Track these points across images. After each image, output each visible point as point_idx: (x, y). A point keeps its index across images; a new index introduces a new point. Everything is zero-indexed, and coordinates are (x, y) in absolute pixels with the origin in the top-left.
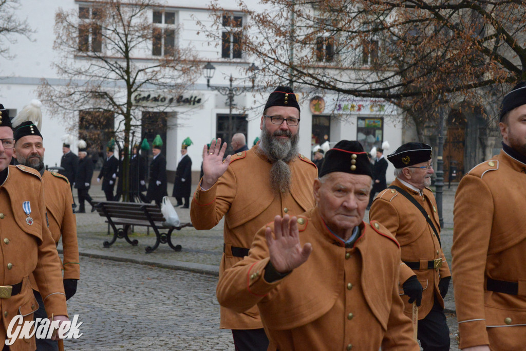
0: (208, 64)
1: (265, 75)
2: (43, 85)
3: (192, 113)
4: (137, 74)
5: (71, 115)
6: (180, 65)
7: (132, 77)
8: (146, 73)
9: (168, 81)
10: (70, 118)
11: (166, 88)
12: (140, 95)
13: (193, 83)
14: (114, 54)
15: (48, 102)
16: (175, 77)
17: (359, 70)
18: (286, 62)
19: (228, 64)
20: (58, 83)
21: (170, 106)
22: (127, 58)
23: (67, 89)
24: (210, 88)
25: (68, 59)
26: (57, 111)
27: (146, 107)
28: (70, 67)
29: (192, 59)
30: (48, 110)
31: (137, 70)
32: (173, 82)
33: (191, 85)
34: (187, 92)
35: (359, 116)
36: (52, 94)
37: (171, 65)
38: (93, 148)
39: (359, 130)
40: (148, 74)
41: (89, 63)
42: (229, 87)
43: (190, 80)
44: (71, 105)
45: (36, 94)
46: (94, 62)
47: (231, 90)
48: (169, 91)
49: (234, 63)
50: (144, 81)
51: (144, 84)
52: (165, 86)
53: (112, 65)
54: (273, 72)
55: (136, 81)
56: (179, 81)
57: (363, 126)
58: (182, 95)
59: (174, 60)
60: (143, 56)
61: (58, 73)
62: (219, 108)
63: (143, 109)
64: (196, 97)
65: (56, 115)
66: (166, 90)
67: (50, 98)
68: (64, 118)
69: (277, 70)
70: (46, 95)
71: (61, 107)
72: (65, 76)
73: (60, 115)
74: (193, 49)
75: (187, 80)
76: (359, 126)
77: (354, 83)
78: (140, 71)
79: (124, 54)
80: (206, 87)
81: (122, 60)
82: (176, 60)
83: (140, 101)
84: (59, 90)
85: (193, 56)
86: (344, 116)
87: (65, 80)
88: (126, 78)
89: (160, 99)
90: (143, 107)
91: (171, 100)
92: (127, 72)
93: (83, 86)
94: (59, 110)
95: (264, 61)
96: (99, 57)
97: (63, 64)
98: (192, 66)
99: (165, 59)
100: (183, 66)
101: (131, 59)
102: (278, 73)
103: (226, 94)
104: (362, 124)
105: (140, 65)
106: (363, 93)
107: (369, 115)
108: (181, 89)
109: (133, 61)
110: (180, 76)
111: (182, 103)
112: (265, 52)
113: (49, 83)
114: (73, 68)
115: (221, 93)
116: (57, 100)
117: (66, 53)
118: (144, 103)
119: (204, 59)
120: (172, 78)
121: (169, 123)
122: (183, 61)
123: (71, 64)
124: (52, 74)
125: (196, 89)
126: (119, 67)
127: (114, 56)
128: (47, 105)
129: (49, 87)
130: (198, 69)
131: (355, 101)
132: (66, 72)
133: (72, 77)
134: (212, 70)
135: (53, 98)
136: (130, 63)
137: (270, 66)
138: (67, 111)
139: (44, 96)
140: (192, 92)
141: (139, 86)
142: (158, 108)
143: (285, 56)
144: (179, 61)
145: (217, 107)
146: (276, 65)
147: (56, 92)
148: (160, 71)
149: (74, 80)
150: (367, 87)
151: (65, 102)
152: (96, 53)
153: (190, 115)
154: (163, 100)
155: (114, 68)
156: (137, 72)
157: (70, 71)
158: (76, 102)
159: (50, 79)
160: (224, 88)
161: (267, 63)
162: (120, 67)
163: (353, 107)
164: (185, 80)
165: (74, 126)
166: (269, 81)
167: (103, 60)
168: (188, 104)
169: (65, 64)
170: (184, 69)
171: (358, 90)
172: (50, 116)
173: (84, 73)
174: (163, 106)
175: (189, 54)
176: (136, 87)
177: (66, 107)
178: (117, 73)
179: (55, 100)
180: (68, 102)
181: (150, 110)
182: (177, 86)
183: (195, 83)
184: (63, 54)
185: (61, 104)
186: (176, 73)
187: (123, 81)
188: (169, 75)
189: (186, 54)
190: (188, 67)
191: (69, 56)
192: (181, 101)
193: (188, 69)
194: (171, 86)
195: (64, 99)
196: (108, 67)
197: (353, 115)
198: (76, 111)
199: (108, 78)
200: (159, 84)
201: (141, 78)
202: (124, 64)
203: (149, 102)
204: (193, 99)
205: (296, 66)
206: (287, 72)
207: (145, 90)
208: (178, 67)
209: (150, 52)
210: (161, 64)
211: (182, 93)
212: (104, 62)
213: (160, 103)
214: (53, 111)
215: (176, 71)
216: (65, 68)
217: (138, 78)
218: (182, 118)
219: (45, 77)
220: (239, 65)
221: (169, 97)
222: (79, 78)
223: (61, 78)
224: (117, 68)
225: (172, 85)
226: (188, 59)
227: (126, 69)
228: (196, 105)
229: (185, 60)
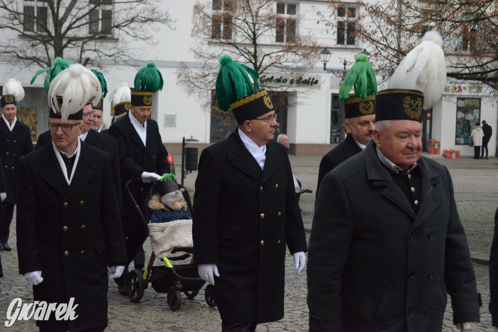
0: (324, 50)
1: (377, 60)
2: (182, 68)
3: (311, 93)
4: (263, 58)
5: (205, 94)
6: (301, 50)
7: (259, 61)
8: (271, 58)
9: (290, 64)
10: (205, 96)
11: (289, 71)
12: (264, 76)
13: (312, 67)
14: (243, 41)
15: (186, 82)
16: (296, 61)
17: (462, 55)
18: (396, 48)
19: (344, 50)
20: (195, 66)
21: (292, 86)
22: (255, 44)
23: (202, 71)
24: (326, 71)
25: (204, 45)
26: (193, 90)
27: (270, 87)
28: (205, 52)
29: (311, 45)
30: (186, 89)
31: (263, 55)
32: (295, 66)
33: (310, 68)
34: (306, 74)
35: (458, 96)
36: (189, 76)
37: (293, 50)
38: (224, 123)
39: (459, 109)
40: (273, 58)
41: (222, 50)
42: (343, 70)
43: (310, 64)
44: (206, 84)
45: (176, 75)
46: (226, 47)
47: (345, 73)
48: (291, 73)
49: (350, 49)
50: (269, 64)
51: (269, 67)
52: (287, 69)
53: (242, 50)
54: (384, 57)
55: (262, 64)
56: (300, 64)
57: (463, 106)
58: (302, 77)
59: (296, 46)
60: (269, 43)
61: (195, 57)
62: (334, 88)
63: (268, 89)
64: (313, 79)
65: (192, 93)
66: (288, 72)
67: (187, 79)
68: (199, 96)
69: (388, 56)
70: (184, 76)
71: (197, 86)
72: (201, 60)
73: (196, 94)
74: (313, 37)
75: (307, 64)
76: (459, 106)
77: (457, 67)
78: (265, 55)
79: (252, 41)
80: (323, 69)
81: (251, 46)
82: (298, 46)
83: (265, 82)
84: (195, 72)
85: (313, 43)
86: (448, 97)
87: (201, 63)
88: (254, 61)
89: (282, 80)
90: (268, 87)
91: (292, 82)
92: (255, 56)
93: (216, 68)
94: (195, 89)
95: (377, 47)
96: (230, 44)
97: (199, 50)
98: (312, 52)
99: (288, 45)
100: (303, 51)
101: (258, 45)
102: (389, 58)
103: (340, 76)
104: (462, 104)
105: (266, 51)
106: (465, 76)
107: (467, 96)
108: (301, 71)
109: (259, 46)
110: (300, 60)
111: (301, 84)
112: (378, 40)
113: (187, 66)
114: (207, 52)
115: (336, 75)
116: (193, 80)
117: (202, 39)
118: (269, 84)
119: (322, 46)
120: (294, 62)
121: (289, 102)
122: (303, 47)
123: (206, 49)
124: (190, 58)
125: (314, 72)
126: (247, 52)
127: (243, 42)
128: (185, 85)
129: (187, 69)
130: (316, 54)
131: (457, 83)
132: (201, 56)
133: (207, 61)
134: (328, 55)
135: (191, 78)
136: (258, 49)
137: (382, 51)
138: (202, 90)
139: (183, 78)
140: (311, 74)
141: (265, 69)
142: (281, 88)
143: (395, 43)
144: (300, 47)
145: (332, 87)
146: (387, 51)
147: (193, 74)
148: (283, 56)
149: (209, 63)
150: (467, 71)
151: (201, 82)
152: (228, 40)
153: (309, 94)
154: (285, 81)
155: (243, 53)
156: (263, 56)
157: (205, 56)
158: (210, 82)
159: (189, 63)
160: (338, 71)
161: (379, 49)
162: (249, 52)
163: (455, 88)
164: (305, 64)
165: (207, 104)
166: (381, 65)
167: (233, 45)
168: (307, 85)
169: (201, 50)
170: (304, 53)
171: (460, 73)
172: (188, 95)
173: (217, 57)
174: (286, 86)
175: (309, 41)
176: (263, 70)
177: (201, 87)
178: (246, 57)
179: (191, 81)
180: (203, 82)
181: (274, 90)
182: (299, 69)
183: (314, 66)
184: (200, 40)
185: (197, 84)
186: (297, 57)
187: (251, 64)
188: (291, 60)
189: (307, 41)
190: (308, 52)
191: (204, 42)
192: (301, 82)
193: (308, 54)
194: (292, 69)
195: (200, 80)
196: (238, 52)
197: (455, 95)
198: (209, 90)
199: (238, 62)
200: (282, 68)
201: (266, 61)
202: (252, 50)
203: (273, 82)
204: (311, 81)
205: (404, 51)
206: (396, 57)
207: (270, 72)
208: (299, 52)
209: (275, 39)
210: (284, 49)
211: (303, 75)
212: (235, 48)
213: (282, 84)
214: (190, 91)
215: (297, 56)
216: (201, 52)
217: (264, 62)
218: (302, 97)
219: (184, 60)
220: (354, 50)
221: (291, 78)
222: (213, 62)
223: (198, 61)
224: (246, 53)
225: (294, 67)
226: (308, 45)
227: (253, 54)
228: (314, 85)
229: (305, 46)
